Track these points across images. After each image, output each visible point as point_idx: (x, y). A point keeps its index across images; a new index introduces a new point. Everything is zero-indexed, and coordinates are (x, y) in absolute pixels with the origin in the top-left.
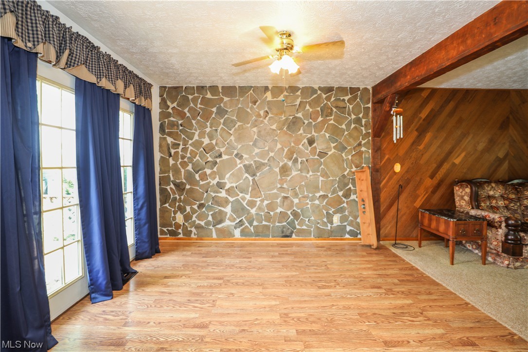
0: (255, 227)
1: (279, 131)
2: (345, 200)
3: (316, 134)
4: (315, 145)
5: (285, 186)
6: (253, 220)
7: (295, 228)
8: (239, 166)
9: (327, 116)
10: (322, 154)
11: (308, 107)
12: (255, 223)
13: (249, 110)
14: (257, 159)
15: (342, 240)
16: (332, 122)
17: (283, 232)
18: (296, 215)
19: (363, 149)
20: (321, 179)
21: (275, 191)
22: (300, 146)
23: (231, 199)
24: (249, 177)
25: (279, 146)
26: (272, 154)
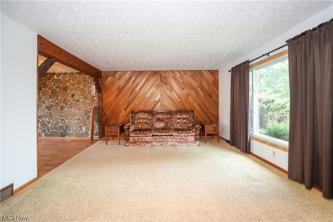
1: (59, 92)
2: (87, 120)
3: (75, 93)
4: (75, 97)
5: (62, 115)
6: (50, 129)
7: (67, 133)
8: (44, 106)
9: (79, 85)
10: (78, 101)
11: (71, 81)
12: (50, 131)
13: (47, 83)
14: (51, 103)
15: (86, 138)
16: (81, 87)
17: (62, 134)
18: (67, 127)
19: (95, 98)
20: (77, 111)
21: (58, 117)
22: (68, 98)
23: (40, 120)
24: (48, 111)
25: (60, 98)
26: (57, 101)
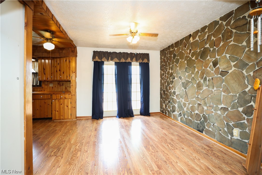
0: (186, 119)
1: (196, 60)
2: (246, 117)
3: (218, 57)
4: (218, 66)
5: (199, 97)
6: (185, 114)
7: (205, 128)
8: (180, 83)
10: (224, 73)
11: (213, 38)
12: (186, 117)
13: (183, 52)
16: (232, 43)
17: (198, 127)
18: (205, 117)
22: (208, 68)
23: (177, 101)
24: (184, 89)
25: (196, 70)
26: (193, 76)
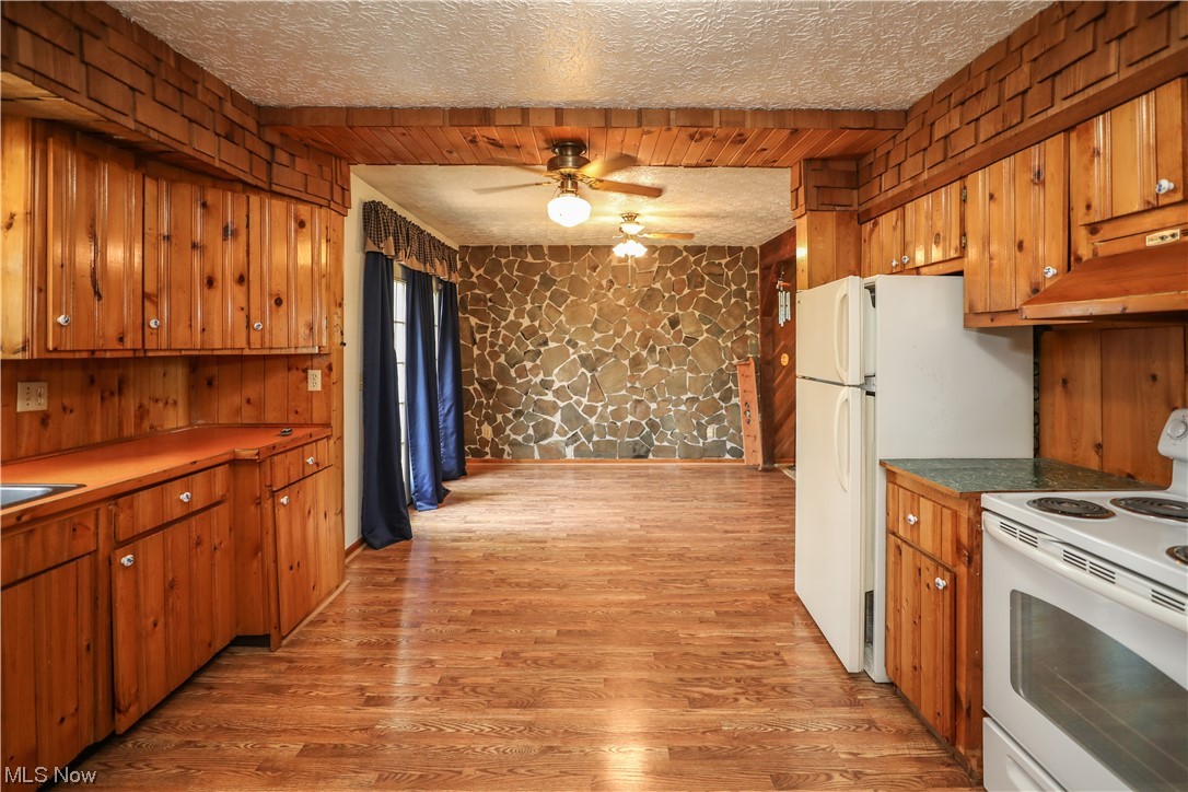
0: (594, 443)
1: (628, 309)
2: (724, 405)
3: (681, 313)
4: (680, 327)
5: (637, 385)
6: (593, 433)
7: (653, 445)
8: (572, 357)
9: (696, 287)
10: (690, 341)
11: (669, 275)
12: (595, 438)
13: (586, 279)
14: (598, 347)
15: (719, 461)
16: (703, 295)
17: (634, 451)
18: (653, 426)
19: (748, 332)
20: (689, 374)
21: (624, 392)
22: (659, 329)
23: (561, 404)
24: (586, 372)
25: (629, 329)
26: (618, 341)
